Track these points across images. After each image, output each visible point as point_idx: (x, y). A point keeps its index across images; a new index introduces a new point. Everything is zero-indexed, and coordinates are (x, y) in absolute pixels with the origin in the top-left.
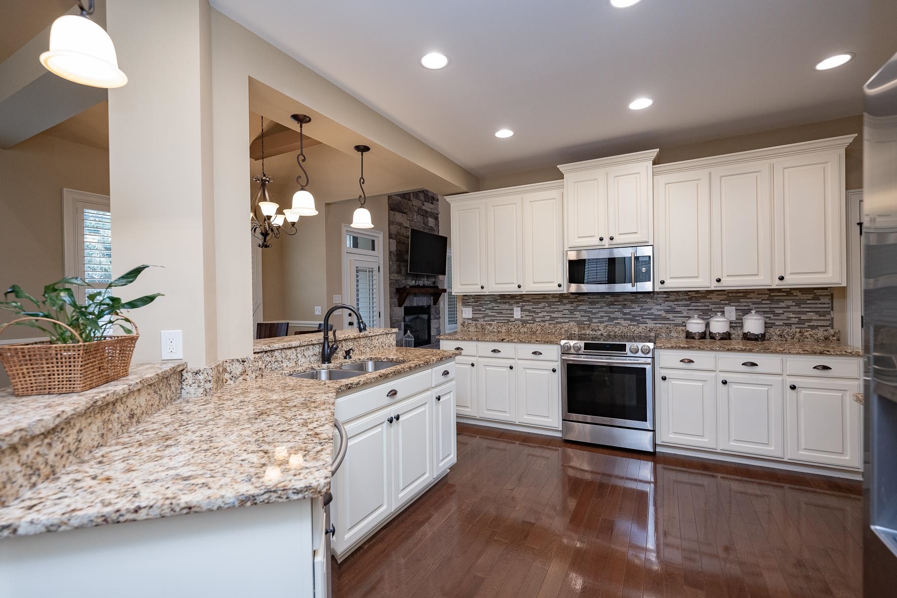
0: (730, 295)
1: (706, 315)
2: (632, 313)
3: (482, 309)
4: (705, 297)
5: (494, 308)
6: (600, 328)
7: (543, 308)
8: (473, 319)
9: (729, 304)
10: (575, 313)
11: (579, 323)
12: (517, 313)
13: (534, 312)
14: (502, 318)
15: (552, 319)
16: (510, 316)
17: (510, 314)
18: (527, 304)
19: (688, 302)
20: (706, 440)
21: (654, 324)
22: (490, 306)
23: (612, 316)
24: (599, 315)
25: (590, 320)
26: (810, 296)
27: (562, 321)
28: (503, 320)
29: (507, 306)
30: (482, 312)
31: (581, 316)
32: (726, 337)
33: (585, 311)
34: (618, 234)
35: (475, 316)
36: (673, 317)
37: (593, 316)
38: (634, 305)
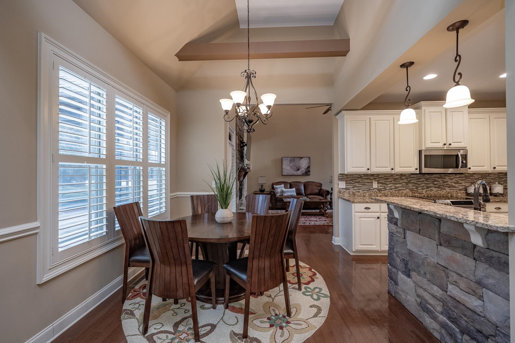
0: (483, 175)
2: (439, 184)
3: (352, 183)
4: (472, 176)
5: (361, 182)
6: (423, 192)
7: (391, 181)
8: (346, 189)
10: (409, 184)
11: (411, 190)
12: (375, 185)
13: (385, 184)
14: (365, 188)
15: (396, 188)
16: (370, 186)
17: (370, 185)
18: (381, 179)
19: (465, 179)
21: (450, 189)
22: (357, 180)
23: (428, 186)
24: (422, 185)
25: (417, 188)
27: (402, 189)
28: (366, 189)
29: (369, 181)
30: (352, 184)
31: (412, 186)
33: (414, 183)
34: (453, 142)
35: (347, 187)
36: (458, 186)
37: (418, 186)
38: (439, 180)
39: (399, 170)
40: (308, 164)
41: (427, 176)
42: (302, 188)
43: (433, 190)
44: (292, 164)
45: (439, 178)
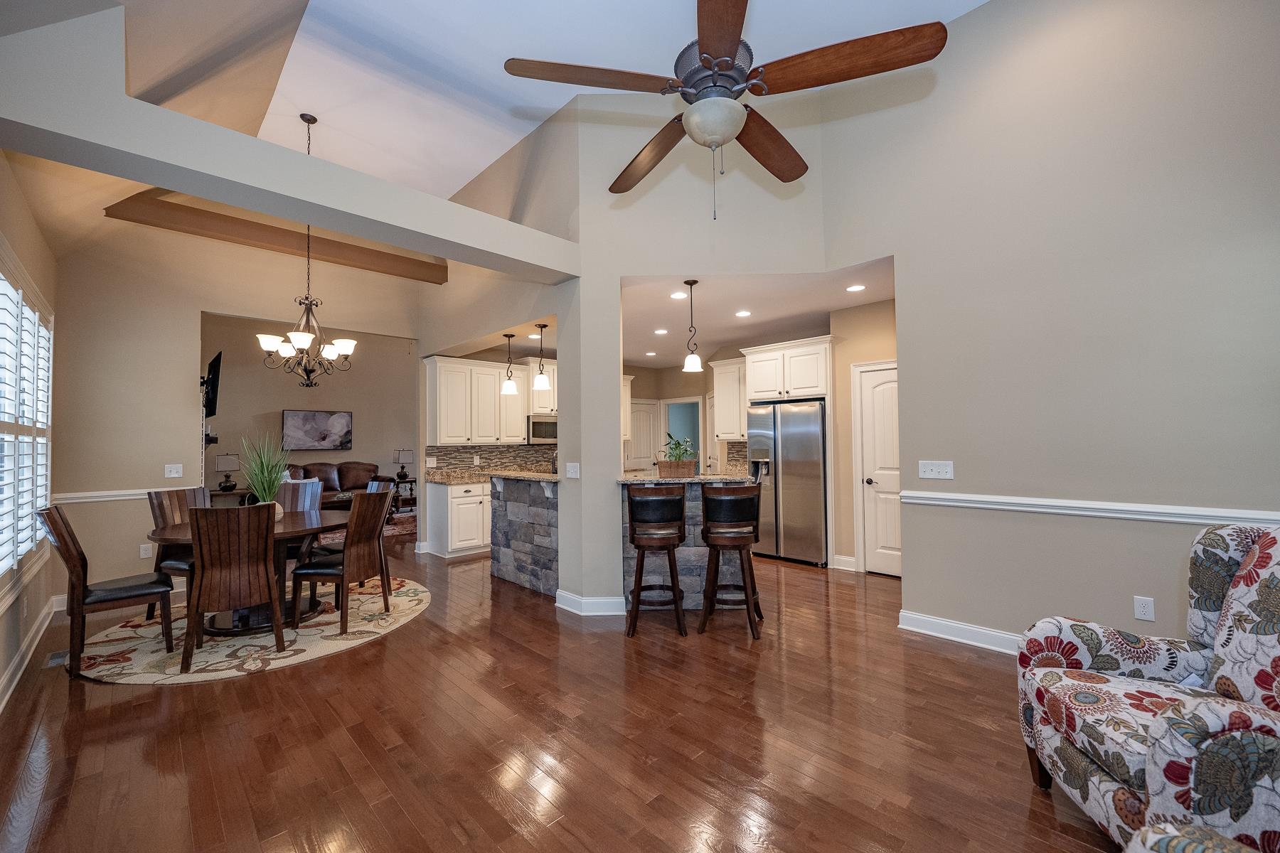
2: (548, 457)
3: (446, 459)
5: (457, 457)
7: (496, 455)
8: (438, 468)
10: (517, 458)
11: (520, 466)
12: (477, 461)
13: (489, 459)
14: (464, 466)
15: (502, 463)
17: (470, 462)
18: (485, 453)
22: (453, 455)
23: (538, 460)
24: (531, 459)
25: (526, 463)
27: (509, 465)
29: (468, 455)
30: (445, 462)
31: (521, 461)
33: (523, 457)
35: (439, 465)
37: (528, 461)
39: (505, 440)
40: (348, 426)
41: (537, 448)
42: (335, 476)
43: (543, 465)
44: (308, 427)
45: (549, 450)
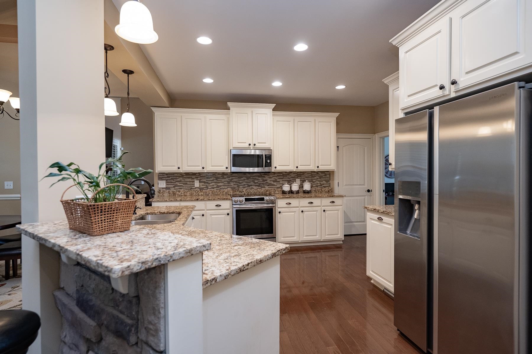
0: (298, 174)
1: (290, 183)
2: (259, 182)
3: (173, 182)
4: (289, 175)
5: (182, 181)
6: (244, 190)
7: (213, 180)
8: (166, 188)
9: (297, 178)
10: (231, 183)
11: (233, 189)
12: (197, 184)
13: (207, 183)
14: (187, 187)
15: (218, 187)
16: (192, 185)
17: (192, 184)
18: (203, 178)
19: (282, 177)
20: (296, 238)
21: (269, 187)
22: (178, 180)
23: (249, 184)
24: (243, 184)
25: (238, 186)
26: (324, 174)
27: (224, 187)
28: (188, 188)
29: (190, 180)
30: (173, 184)
31: (234, 185)
32: (298, 192)
33: (236, 182)
34: (258, 143)
35: (168, 186)
36: (277, 184)
37: (240, 185)
38: (259, 179)
41: (249, 175)
43: (254, 189)
